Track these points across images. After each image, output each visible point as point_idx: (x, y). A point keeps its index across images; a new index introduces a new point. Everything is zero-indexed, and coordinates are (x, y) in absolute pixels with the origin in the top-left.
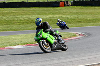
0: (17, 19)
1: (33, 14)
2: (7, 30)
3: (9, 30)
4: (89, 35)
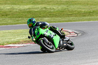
1: (6, 4)
4: (83, 33)
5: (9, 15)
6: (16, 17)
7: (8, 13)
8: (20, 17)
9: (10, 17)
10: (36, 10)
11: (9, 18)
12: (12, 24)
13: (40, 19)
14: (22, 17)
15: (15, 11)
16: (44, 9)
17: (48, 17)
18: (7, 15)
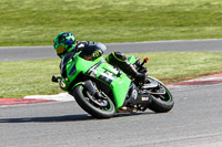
0: (65, 8)
2: (33, 43)
3: (39, 42)
5: (126, 19)
6: (142, 25)
7: (125, 15)
8: (150, 25)
9: (129, 25)
10: (188, 10)
11: (126, 25)
12: (133, 40)
13: (196, 29)
14: (155, 25)
15: (139, 10)
16: (205, 8)
17: (215, 24)
18: (120, 20)
